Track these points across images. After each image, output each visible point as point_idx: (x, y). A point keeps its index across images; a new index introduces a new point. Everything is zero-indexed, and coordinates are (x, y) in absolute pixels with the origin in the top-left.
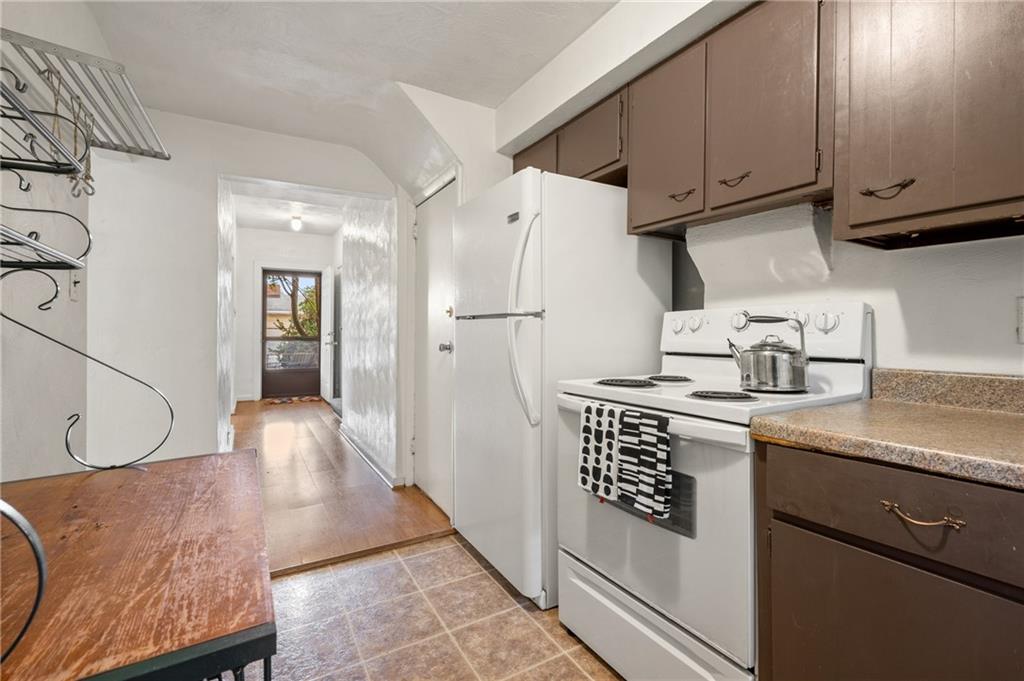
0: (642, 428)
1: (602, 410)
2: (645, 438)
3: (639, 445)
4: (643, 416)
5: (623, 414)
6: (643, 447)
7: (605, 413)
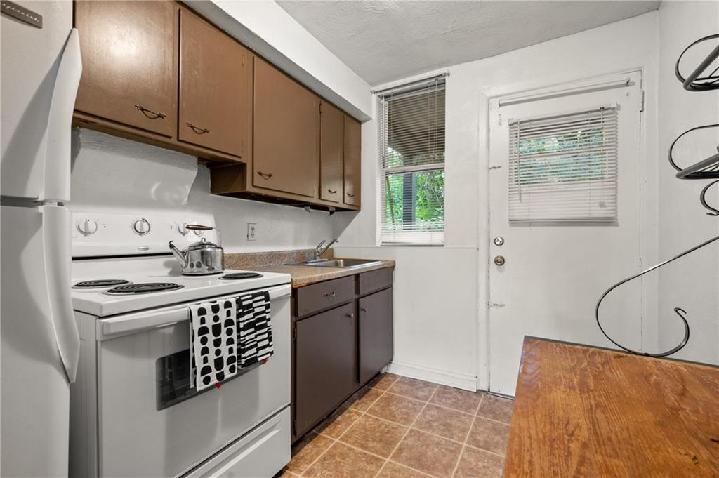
0: (254, 305)
1: (218, 306)
2: (257, 310)
3: (254, 317)
4: (254, 296)
5: (239, 302)
6: (256, 317)
7: (222, 307)
